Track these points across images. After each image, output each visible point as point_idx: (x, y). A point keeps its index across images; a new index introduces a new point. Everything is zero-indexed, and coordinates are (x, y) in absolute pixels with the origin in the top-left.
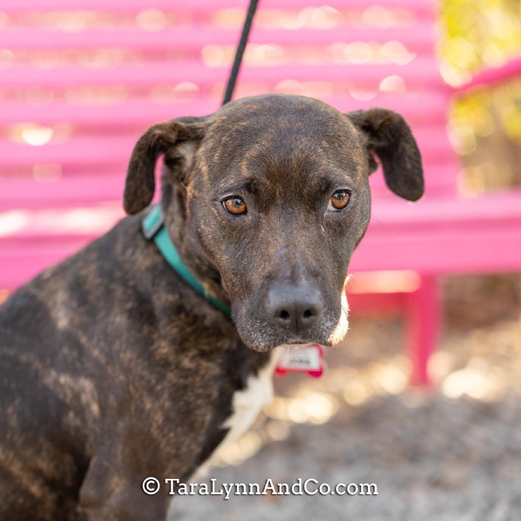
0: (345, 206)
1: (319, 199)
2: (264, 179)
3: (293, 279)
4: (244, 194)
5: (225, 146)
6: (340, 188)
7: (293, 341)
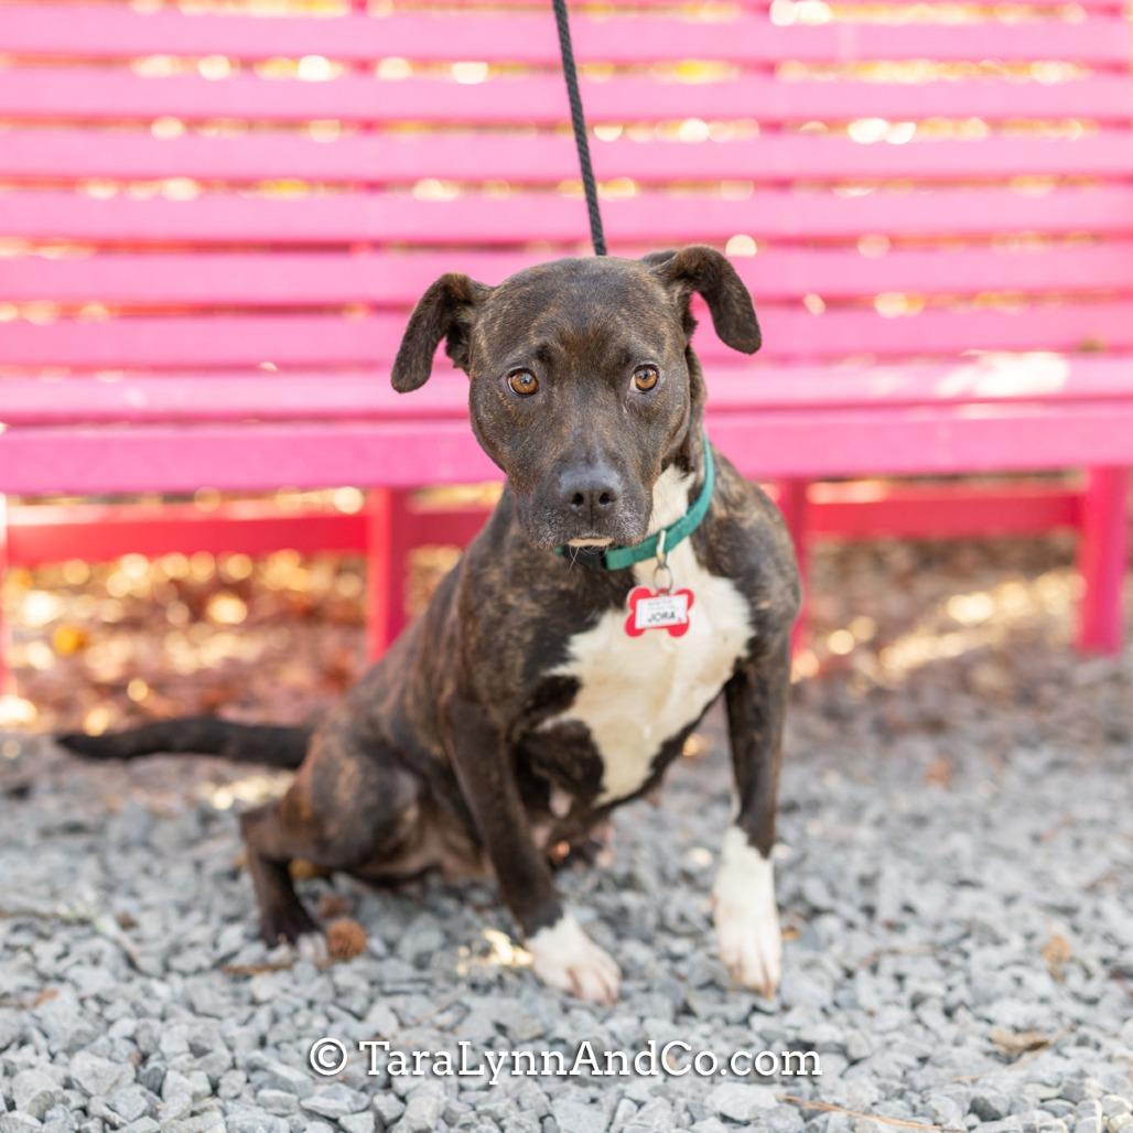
0: (651, 388)
1: (617, 374)
2: (556, 345)
3: (589, 461)
4: (535, 365)
5: (507, 315)
6: (643, 363)
7: (586, 535)
